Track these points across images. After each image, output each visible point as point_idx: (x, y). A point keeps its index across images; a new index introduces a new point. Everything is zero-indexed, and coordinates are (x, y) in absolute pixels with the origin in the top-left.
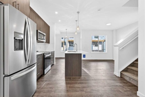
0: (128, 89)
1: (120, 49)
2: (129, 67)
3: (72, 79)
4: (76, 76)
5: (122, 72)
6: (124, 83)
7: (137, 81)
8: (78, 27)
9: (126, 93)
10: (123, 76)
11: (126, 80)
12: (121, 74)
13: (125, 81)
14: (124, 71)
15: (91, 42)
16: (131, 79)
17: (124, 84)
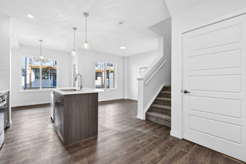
0: (160, 131)
1: (145, 83)
2: (153, 105)
3: (83, 146)
4: (89, 137)
5: (147, 113)
6: (153, 125)
7: (170, 121)
8: (86, 42)
9: (161, 137)
10: (149, 118)
11: (152, 122)
12: (147, 115)
13: (152, 124)
14: (149, 110)
15: (95, 74)
16: (159, 119)
17: (154, 128)
